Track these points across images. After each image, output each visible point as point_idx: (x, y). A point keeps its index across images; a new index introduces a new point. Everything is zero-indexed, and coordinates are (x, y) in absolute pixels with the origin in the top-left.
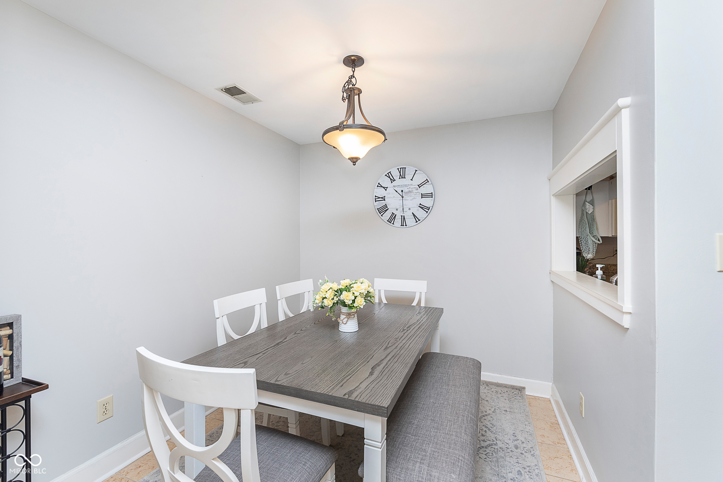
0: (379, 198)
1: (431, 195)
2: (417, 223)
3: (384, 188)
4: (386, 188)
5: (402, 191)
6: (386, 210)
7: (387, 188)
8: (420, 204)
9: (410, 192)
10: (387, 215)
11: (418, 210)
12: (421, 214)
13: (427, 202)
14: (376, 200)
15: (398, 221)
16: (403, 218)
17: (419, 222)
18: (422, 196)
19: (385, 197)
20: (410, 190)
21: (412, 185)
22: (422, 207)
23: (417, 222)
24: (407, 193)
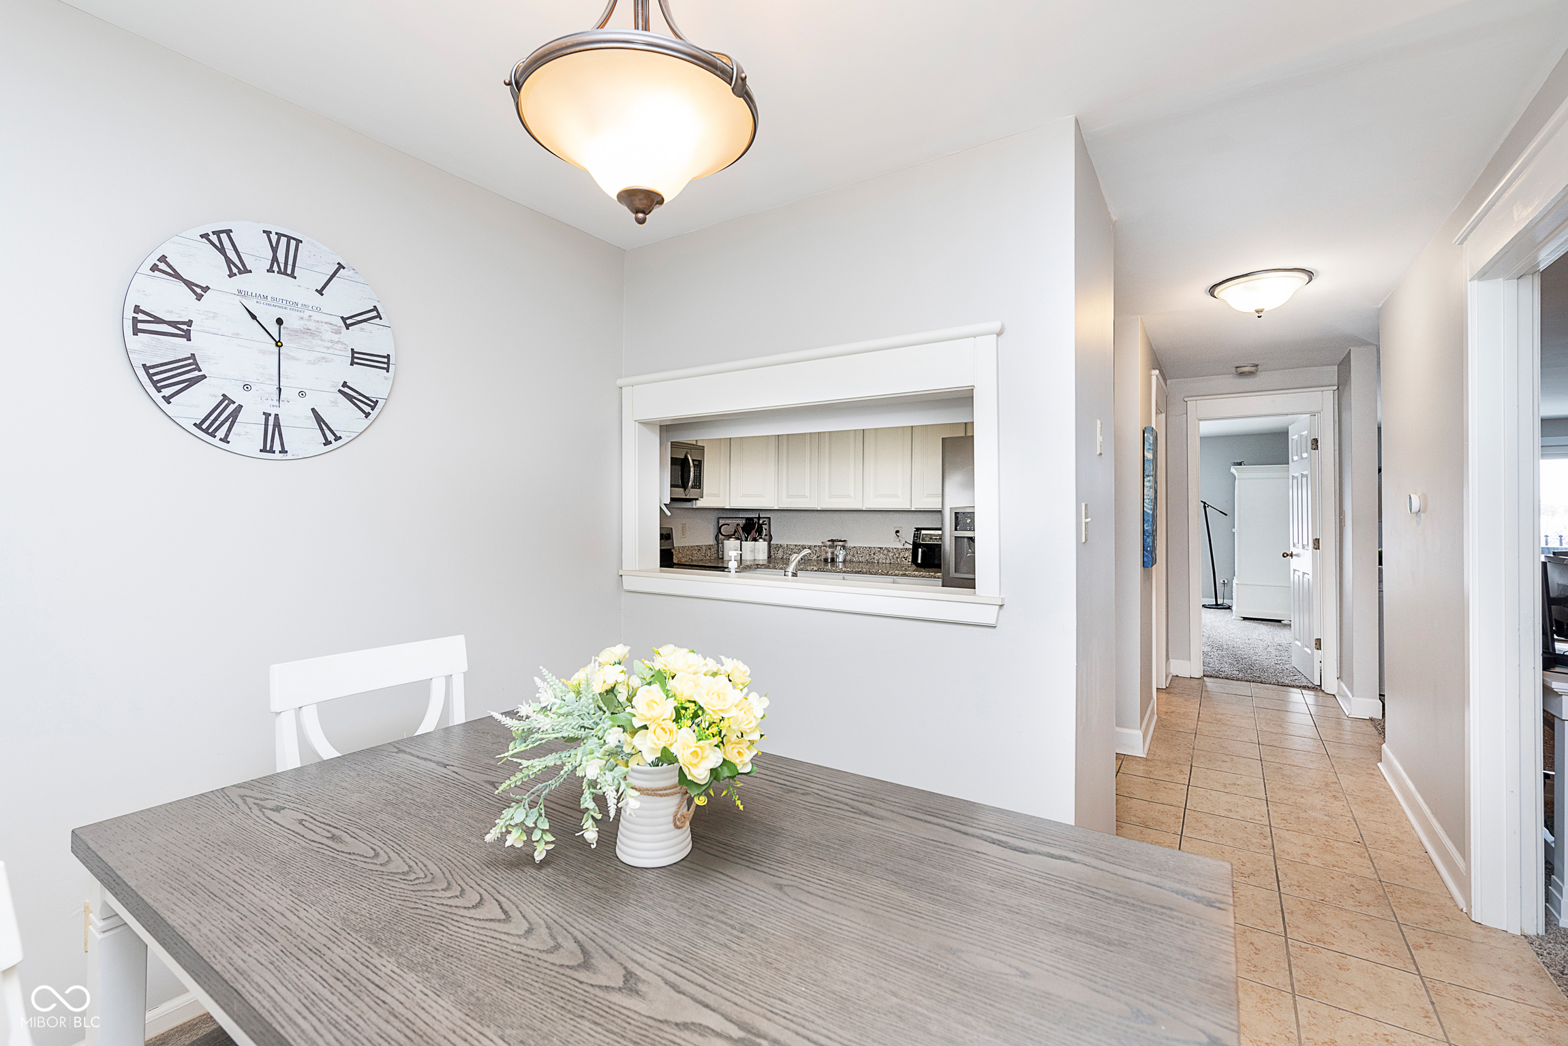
0: (158, 320)
1: (384, 363)
2: (329, 447)
3: (189, 284)
4: (199, 291)
5: (280, 322)
6: (193, 382)
7: (206, 289)
8: (345, 385)
9: (307, 331)
10: (198, 402)
11: (335, 403)
12: (342, 416)
13: (367, 381)
14: (140, 326)
15: (248, 433)
16: (273, 428)
17: (335, 444)
18: (353, 358)
19: (190, 323)
20: (312, 325)
21: (319, 310)
22: (349, 394)
23: (327, 443)
24: (295, 333)
